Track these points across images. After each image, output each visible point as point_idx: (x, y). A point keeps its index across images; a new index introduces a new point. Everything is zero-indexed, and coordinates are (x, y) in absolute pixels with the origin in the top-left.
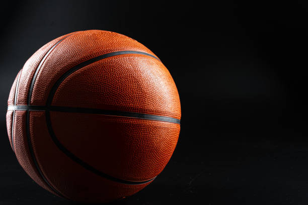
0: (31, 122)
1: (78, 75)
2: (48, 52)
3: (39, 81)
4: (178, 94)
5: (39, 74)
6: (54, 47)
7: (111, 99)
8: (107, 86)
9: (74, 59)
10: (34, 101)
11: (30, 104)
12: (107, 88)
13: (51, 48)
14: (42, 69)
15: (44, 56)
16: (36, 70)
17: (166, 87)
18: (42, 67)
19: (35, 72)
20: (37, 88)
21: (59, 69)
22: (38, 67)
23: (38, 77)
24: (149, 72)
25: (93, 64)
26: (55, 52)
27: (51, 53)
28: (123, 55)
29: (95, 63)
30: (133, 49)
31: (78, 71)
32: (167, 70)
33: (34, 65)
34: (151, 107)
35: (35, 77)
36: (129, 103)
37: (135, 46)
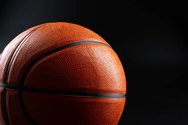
0: (7, 99)
1: (45, 62)
2: (22, 41)
3: (14, 65)
4: (124, 74)
5: (15, 59)
6: (27, 37)
7: (72, 82)
8: (68, 71)
9: (43, 48)
10: (10, 82)
11: (7, 84)
12: (68, 73)
13: (25, 38)
14: (16, 55)
15: (19, 44)
16: (12, 56)
17: (116, 70)
18: (17, 54)
19: (11, 57)
20: (12, 71)
21: (30, 56)
22: (13, 53)
23: (13, 62)
24: (102, 58)
25: (58, 53)
26: (28, 41)
27: (25, 43)
28: (83, 45)
29: (60, 52)
30: (90, 40)
31: (45, 59)
32: (116, 55)
33: (11, 52)
34: (104, 88)
35: (11, 62)
36: (87, 85)
37: (92, 37)
